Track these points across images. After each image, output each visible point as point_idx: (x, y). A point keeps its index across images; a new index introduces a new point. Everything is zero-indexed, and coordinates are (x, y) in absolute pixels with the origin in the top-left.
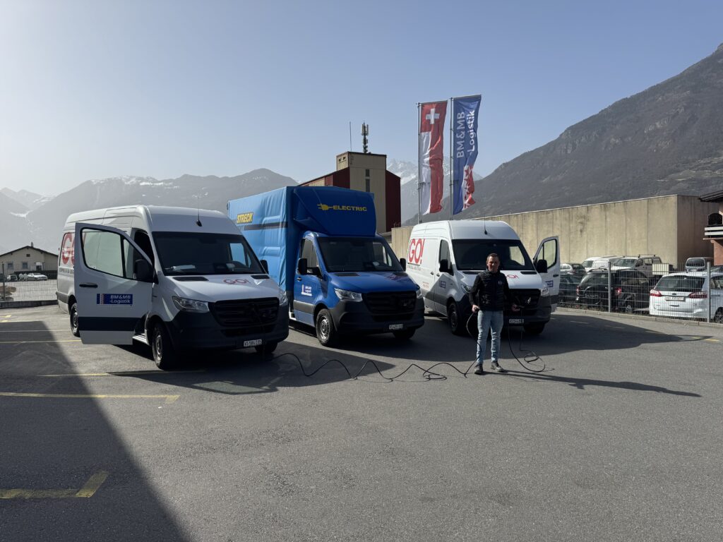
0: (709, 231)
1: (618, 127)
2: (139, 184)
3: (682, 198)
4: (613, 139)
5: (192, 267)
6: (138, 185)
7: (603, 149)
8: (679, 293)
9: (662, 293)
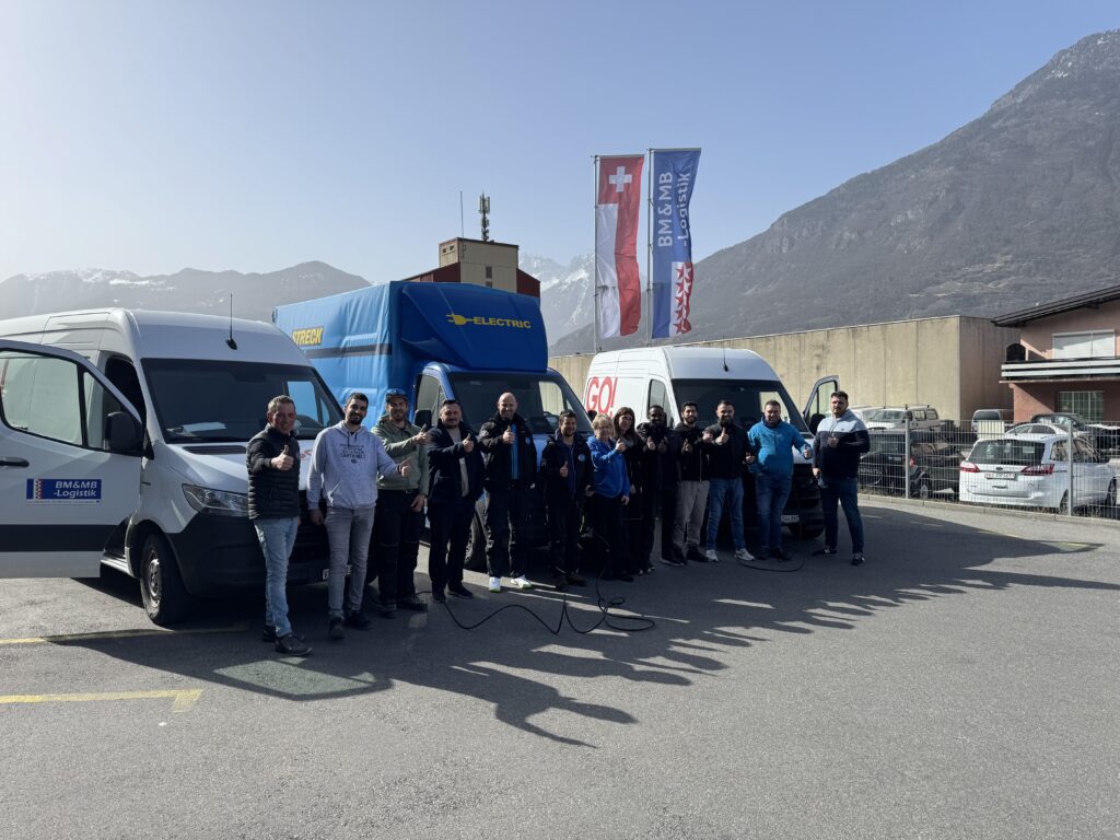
0: (1007, 370)
1: (853, 215)
2: (108, 284)
3: (967, 322)
4: (847, 234)
5: (218, 426)
6: (106, 283)
7: (833, 247)
8: (1006, 467)
9: (981, 466)
